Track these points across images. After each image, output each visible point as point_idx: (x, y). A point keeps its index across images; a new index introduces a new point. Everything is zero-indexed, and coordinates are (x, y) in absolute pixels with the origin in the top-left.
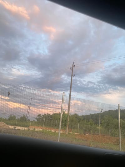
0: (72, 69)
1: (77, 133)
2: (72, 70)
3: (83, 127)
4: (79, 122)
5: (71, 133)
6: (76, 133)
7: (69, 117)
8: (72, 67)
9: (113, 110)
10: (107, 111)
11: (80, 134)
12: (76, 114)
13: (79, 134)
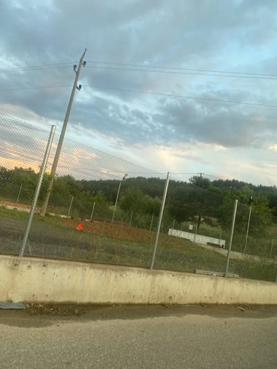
0: (76, 70)
1: (65, 217)
2: (77, 74)
3: (81, 204)
4: (73, 193)
5: (53, 214)
6: (62, 216)
7: (52, 180)
8: (78, 65)
9: (145, 179)
10: (134, 178)
11: (72, 218)
12: (69, 177)
13: (70, 217)
